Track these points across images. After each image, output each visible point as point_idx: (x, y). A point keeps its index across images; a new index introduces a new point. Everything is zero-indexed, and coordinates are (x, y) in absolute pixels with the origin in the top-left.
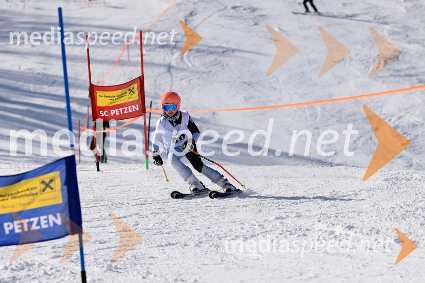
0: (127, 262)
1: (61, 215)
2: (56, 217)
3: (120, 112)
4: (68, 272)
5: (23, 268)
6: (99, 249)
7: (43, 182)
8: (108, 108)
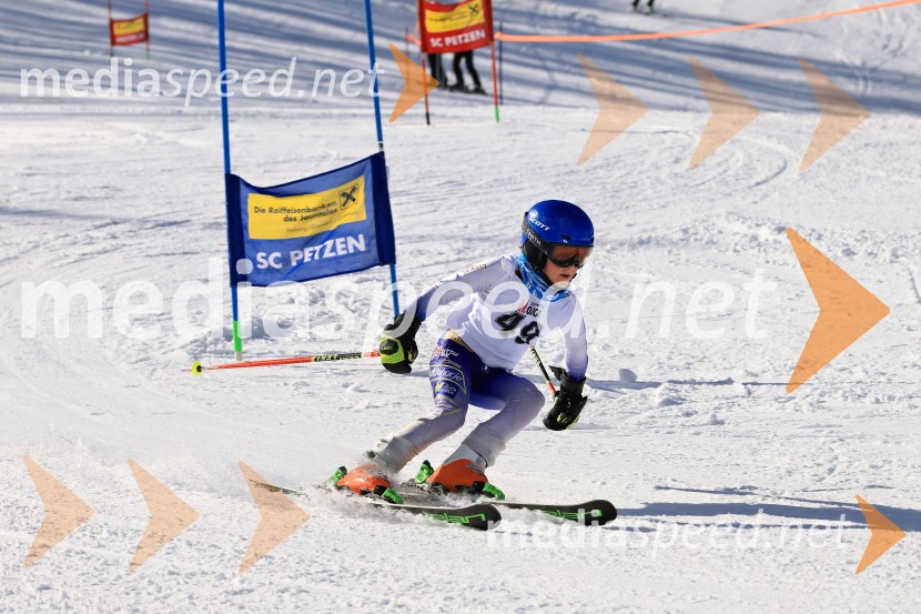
1: (365, 237)
2: (357, 240)
3: (458, 41)
6: (424, 266)
7: (344, 194)
8: (443, 35)
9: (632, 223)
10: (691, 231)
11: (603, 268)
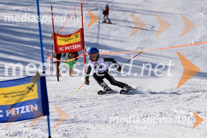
0: (74, 131)
1: (37, 105)
3: (70, 48)
4: (41, 137)
5: (16, 135)
7: (28, 88)
8: (64, 46)
9: (140, 111)
10: (163, 113)
11: (129, 125)
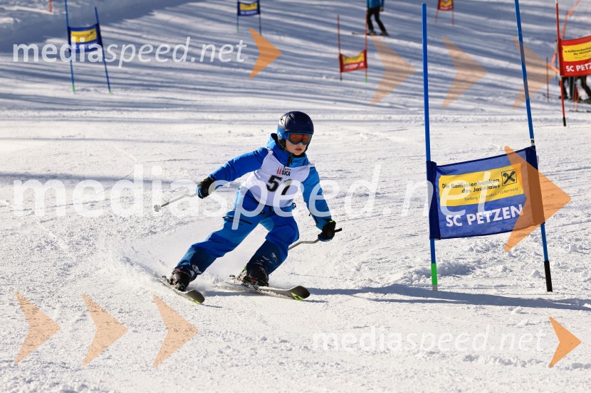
2: (518, 209)
3: (585, 68)
4: (533, 254)
5: (488, 250)
6: (564, 225)
7: (505, 175)
8: (574, 64)
